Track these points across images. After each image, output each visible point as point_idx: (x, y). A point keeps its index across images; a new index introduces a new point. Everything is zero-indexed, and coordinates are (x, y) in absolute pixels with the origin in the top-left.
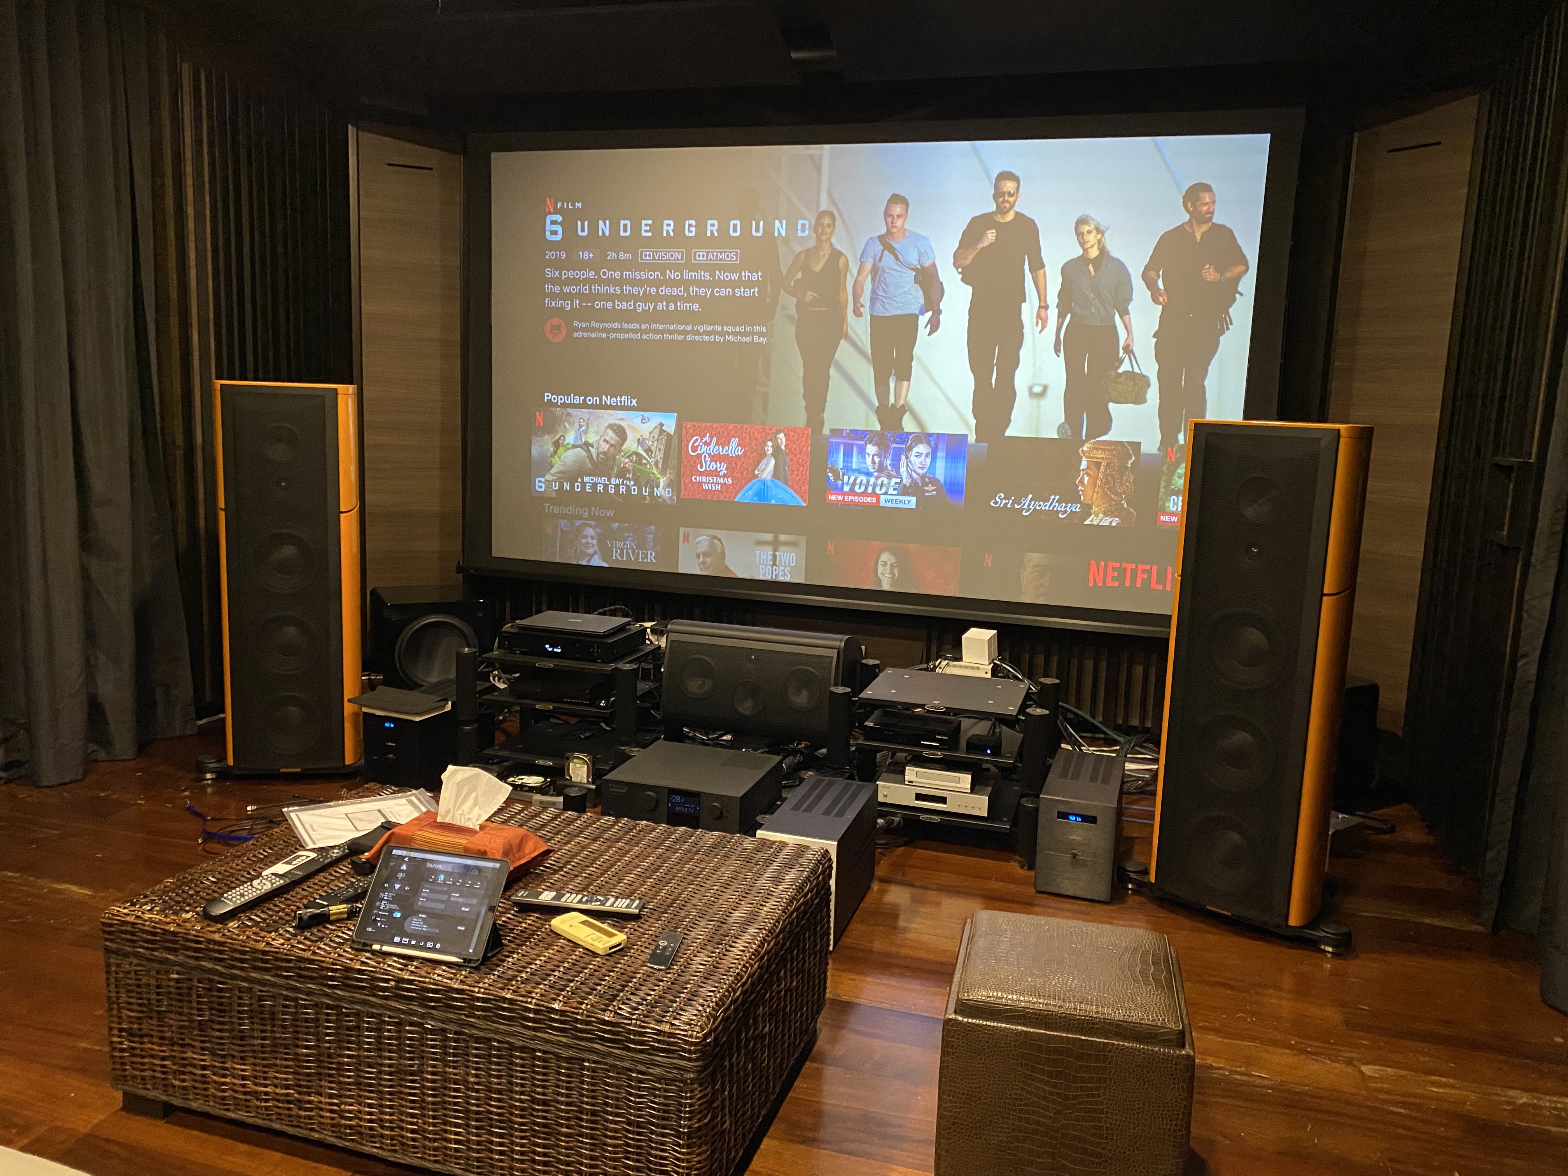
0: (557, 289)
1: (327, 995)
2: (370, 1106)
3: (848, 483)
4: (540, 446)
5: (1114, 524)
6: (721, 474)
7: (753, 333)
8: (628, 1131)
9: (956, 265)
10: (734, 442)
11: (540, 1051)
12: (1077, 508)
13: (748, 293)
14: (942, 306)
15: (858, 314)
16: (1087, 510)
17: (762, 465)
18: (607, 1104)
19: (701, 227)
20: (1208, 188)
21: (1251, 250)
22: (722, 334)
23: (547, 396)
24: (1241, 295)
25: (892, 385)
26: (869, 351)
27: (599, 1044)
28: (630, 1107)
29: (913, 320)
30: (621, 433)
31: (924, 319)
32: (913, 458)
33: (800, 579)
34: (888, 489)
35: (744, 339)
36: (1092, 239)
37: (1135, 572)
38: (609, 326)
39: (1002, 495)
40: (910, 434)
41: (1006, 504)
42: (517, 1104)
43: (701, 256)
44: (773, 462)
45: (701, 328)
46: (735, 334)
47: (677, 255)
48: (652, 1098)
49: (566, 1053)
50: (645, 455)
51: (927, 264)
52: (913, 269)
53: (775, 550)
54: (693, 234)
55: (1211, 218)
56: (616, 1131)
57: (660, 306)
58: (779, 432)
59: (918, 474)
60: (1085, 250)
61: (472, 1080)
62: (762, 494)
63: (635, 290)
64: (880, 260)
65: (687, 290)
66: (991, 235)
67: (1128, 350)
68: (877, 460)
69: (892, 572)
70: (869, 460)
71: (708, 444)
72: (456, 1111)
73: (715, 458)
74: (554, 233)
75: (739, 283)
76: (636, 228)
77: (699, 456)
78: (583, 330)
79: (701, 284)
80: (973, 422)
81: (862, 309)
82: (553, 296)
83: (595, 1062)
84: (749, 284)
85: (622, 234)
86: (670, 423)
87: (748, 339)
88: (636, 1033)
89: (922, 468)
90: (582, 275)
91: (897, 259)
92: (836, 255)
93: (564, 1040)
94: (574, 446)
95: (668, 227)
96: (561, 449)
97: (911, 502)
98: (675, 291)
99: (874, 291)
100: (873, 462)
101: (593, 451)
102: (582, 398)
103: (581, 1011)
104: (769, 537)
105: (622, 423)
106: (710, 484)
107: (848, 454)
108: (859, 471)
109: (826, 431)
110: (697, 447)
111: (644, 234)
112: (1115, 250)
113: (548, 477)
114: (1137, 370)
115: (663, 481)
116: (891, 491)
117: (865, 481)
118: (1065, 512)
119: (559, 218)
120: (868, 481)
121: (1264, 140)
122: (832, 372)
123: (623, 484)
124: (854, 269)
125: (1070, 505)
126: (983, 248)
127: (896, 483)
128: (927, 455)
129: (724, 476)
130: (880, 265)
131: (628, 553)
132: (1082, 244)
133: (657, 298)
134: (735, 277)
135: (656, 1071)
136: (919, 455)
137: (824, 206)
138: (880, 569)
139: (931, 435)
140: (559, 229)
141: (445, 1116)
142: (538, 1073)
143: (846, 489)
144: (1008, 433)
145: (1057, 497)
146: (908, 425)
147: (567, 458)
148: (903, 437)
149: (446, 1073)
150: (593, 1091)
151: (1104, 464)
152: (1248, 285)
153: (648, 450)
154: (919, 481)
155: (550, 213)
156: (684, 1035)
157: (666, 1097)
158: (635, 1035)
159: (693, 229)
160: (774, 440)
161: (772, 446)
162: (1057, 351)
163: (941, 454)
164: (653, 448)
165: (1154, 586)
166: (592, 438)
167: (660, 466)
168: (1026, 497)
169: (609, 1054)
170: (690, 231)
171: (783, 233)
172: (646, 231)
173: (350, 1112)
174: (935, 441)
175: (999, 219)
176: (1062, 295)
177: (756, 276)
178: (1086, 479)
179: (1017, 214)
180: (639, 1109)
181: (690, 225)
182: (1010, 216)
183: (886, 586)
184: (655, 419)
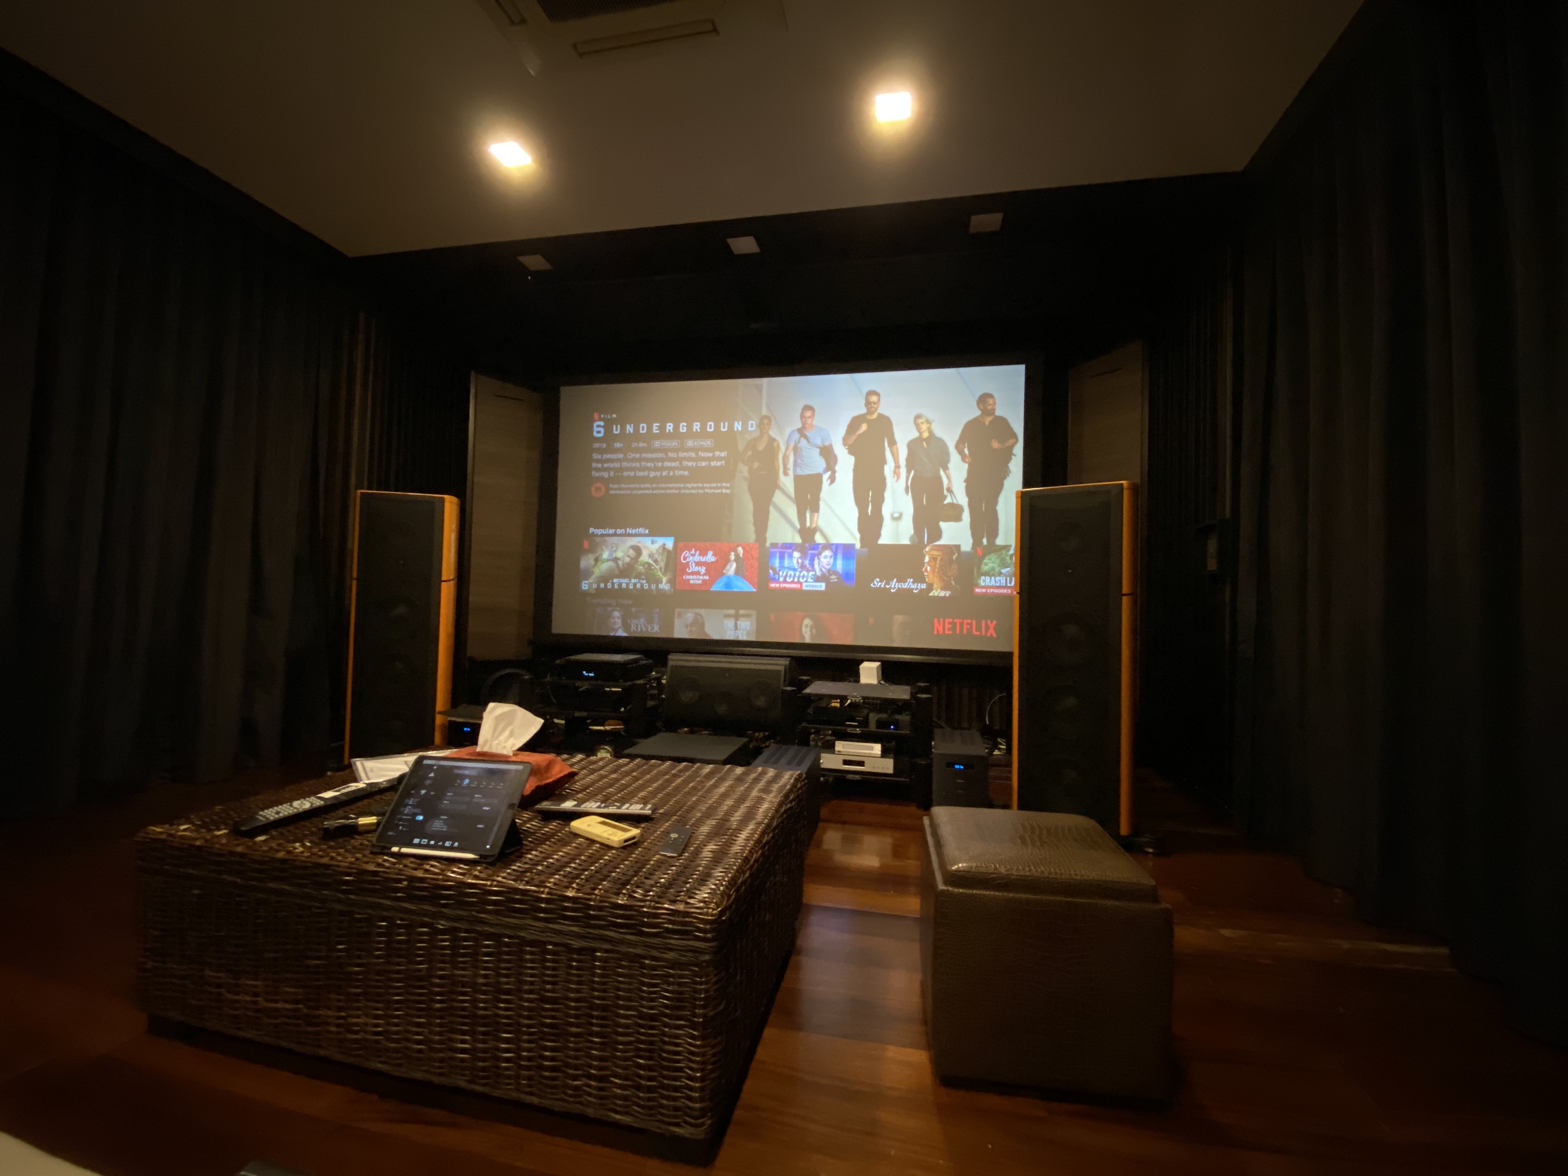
0: (600, 465)
1: (339, 901)
2: (377, 1017)
3: (782, 576)
4: (586, 562)
5: (947, 595)
6: (702, 573)
7: (721, 488)
8: (640, 1026)
9: (845, 444)
10: (710, 553)
11: (550, 943)
12: (924, 586)
13: (719, 464)
14: (837, 468)
15: (786, 474)
16: (930, 587)
17: (728, 567)
18: (618, 998)
19: (690, 427)
20: (991, 396)
21: (1019, 428)
22: (703, 488)
23: (592, 530)
24: (1015, 455)
25: (808, 515)
26: (793, 494)
27: (612, 930)
28: (643, 998)
29: (819, 477)
30: (638, 550)
31: (826, 477)
32: (822, 559)
33: (752, 638)
34: (807, 579)
35: (716, 491)
36: (924, 427)
37: (962, 624)
38: (632, 486)
39: (878, 580)
40: (820, 544)
41: (881, 585)
42: (526, 1004)
43: (690, 443)
44: (734, 565)
45: (689, 486)
46: (711, 488)
47: (674, 444)
48: (665, 986)
49: (576, 944)
50: (653, 564)
51: (827, 444)
52: (818, 447)
53: (737, 620)
54: (684, 431)
55: (994, 413)
56: (627, 1026)
57: (664, 473)
58: (738, 546)
59: (825, 569)
60: (921, 433)
61: (481, 981)
62: (728, 585)
63: (649, 464)
64: (799, 443)
65: (681, 463)
66: (864, 427)
67: (950, 490)
68: (800, 561)
69: (811, 631)
70: (795, 561)
71: (693, 555)
72: (463, 1017)
73: (698, 564)
74: (599, 432)
75: (714, 458)
76: (650, 428)
77: (688, 563)
78: (616, 489)
79: (690, 459)
80: (858, 536)
81: (788, 471)
82: (597, 470)
83: (606, 951)
84: (719, 459)
85: (641, 431)
86: (669, 543)
87: (719, 491)
88: (648, 915)
89: (828, 565)
90: (614, 456)
91: (808, 441)
92: (772, 440)
93: (575, 929)
94: (608, 560)
95: (670, 427)
96: (599, 563)
97: (822, 586)
98: (674, 464)
99: (795, 461)
100: (798, 562)
101: (620, 563)
102: (614, 530)
103: (594, 896)
104: (732, 612)
105: (639, 545)
106: (695, 580)
107: (782, 557)
108: (789, 568)
109: (768, 544)
110: (686, 557)
111: (655, 431)
112: (939, 432)
113: (591, 580)
114: (955, 502)
115: (664, 580)
116: (809, 580)
117: (793, 574)
118: (917, 589)
119: (602, 423)
120: (795, 574)
121: (1022, 368)
122: (772, 509)
123: (639, 583)
124: (783, 448)
125: (919, 584)
126: (859, 434)
127: (812, 575)
128: (831, 557)
129: (704, 574)
130: (799, 445)
131: (641, 626)
132: (919, 430)
133: (663, 469)
134: (710, 455)
135: (670, 955)
136: (826, 557)
137: (764, 412)
138: (804, 629)
139: (833, 544)
140: (602, 430)
141: (452, 1022)
142: (548, 968)
143: (781, 579)
144: (880, 542)
145: (912, 580)
146: (819, 539)
147: (604, 567)
148: (815, 547)
149: (454, 975)
150: (605, 984)
151: (939, 558)
152: (1019, 450)
153: (656, 561)
154: (827, 573)
155: (596, 421)
156: (700, 914)
157: (680, 984)
158: (648, 918)
159: (685, 428)
160: (735, 551)
161: (734, 555)
162: (907, 492)
163: (840, 556)
164: (659, 559)
165: (975, 633)
166: (619, 554)
167: (663, 570)
168: (893, 580)
169: (622, 942)
170: (683, 429)
171: (740, 429)
172: (656, 430)
173: (357, 1024)
174: (837, 549)
175: (869, 417)
176: (907, 460)
177: (723, 454)
178: (929, 568)
179: (880, 415)
180: (652, 1000)
181: (683, 426)
182: (875, 416)
183: (808, 640)
184: (660, 541)
